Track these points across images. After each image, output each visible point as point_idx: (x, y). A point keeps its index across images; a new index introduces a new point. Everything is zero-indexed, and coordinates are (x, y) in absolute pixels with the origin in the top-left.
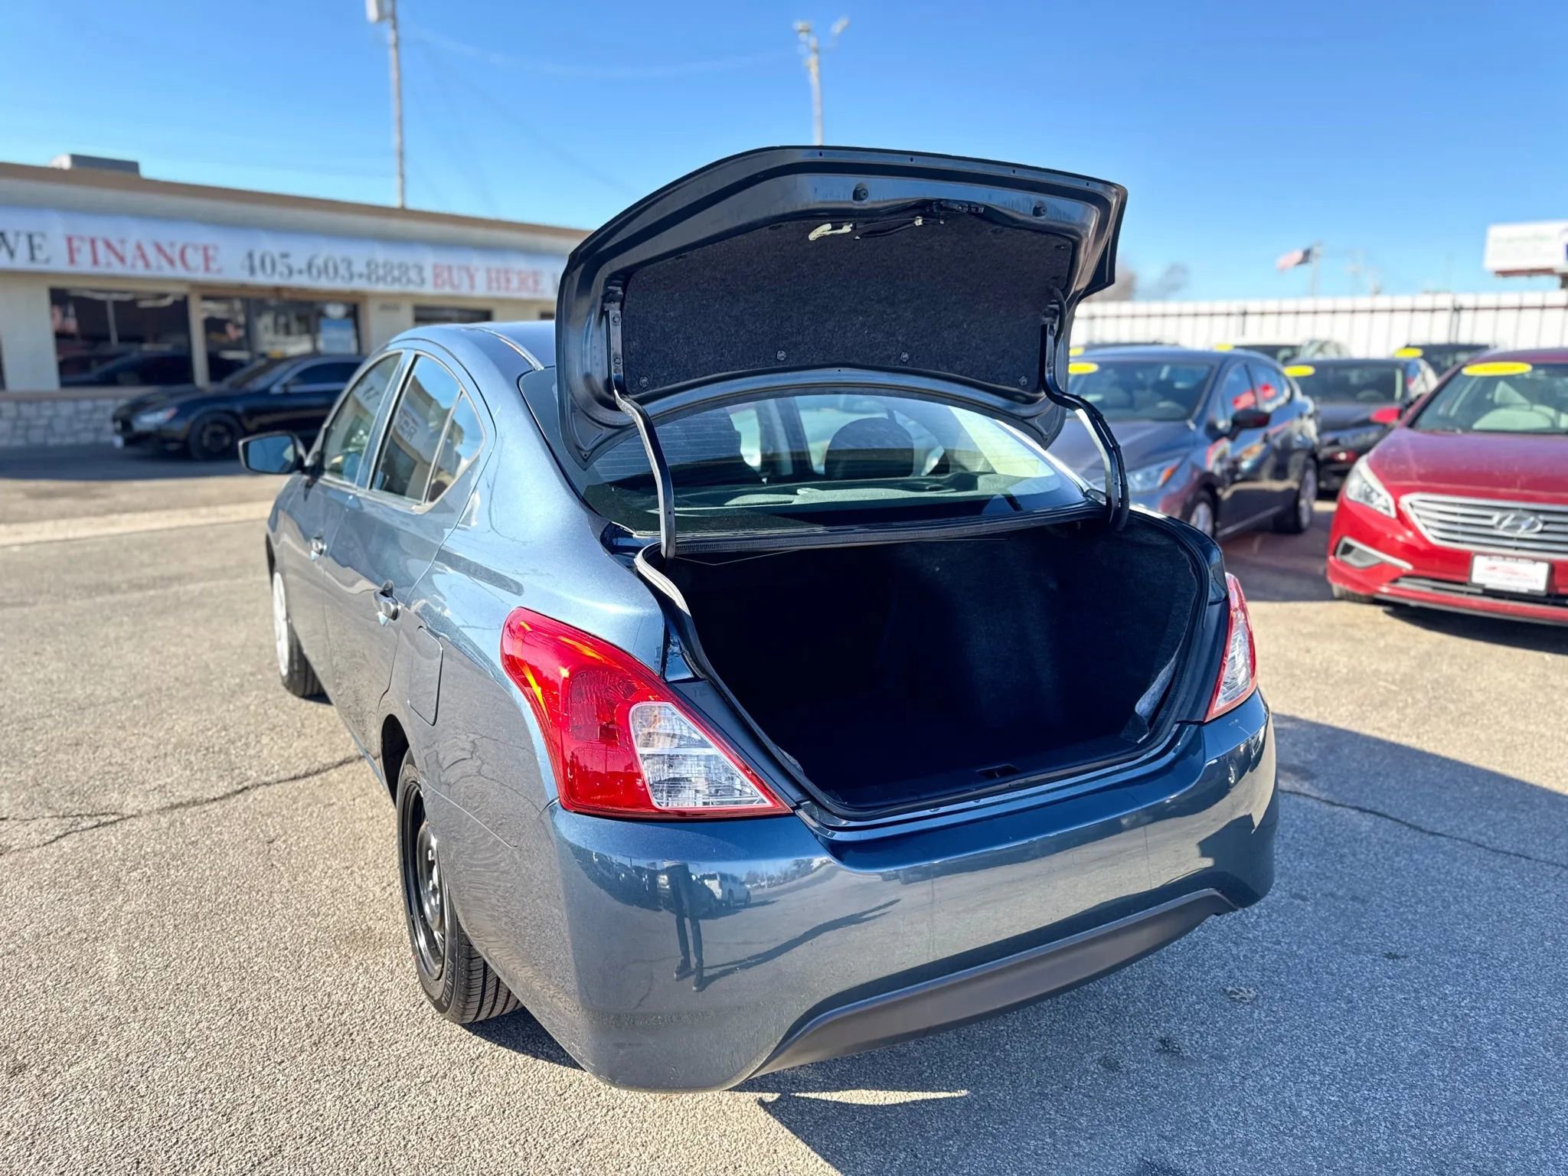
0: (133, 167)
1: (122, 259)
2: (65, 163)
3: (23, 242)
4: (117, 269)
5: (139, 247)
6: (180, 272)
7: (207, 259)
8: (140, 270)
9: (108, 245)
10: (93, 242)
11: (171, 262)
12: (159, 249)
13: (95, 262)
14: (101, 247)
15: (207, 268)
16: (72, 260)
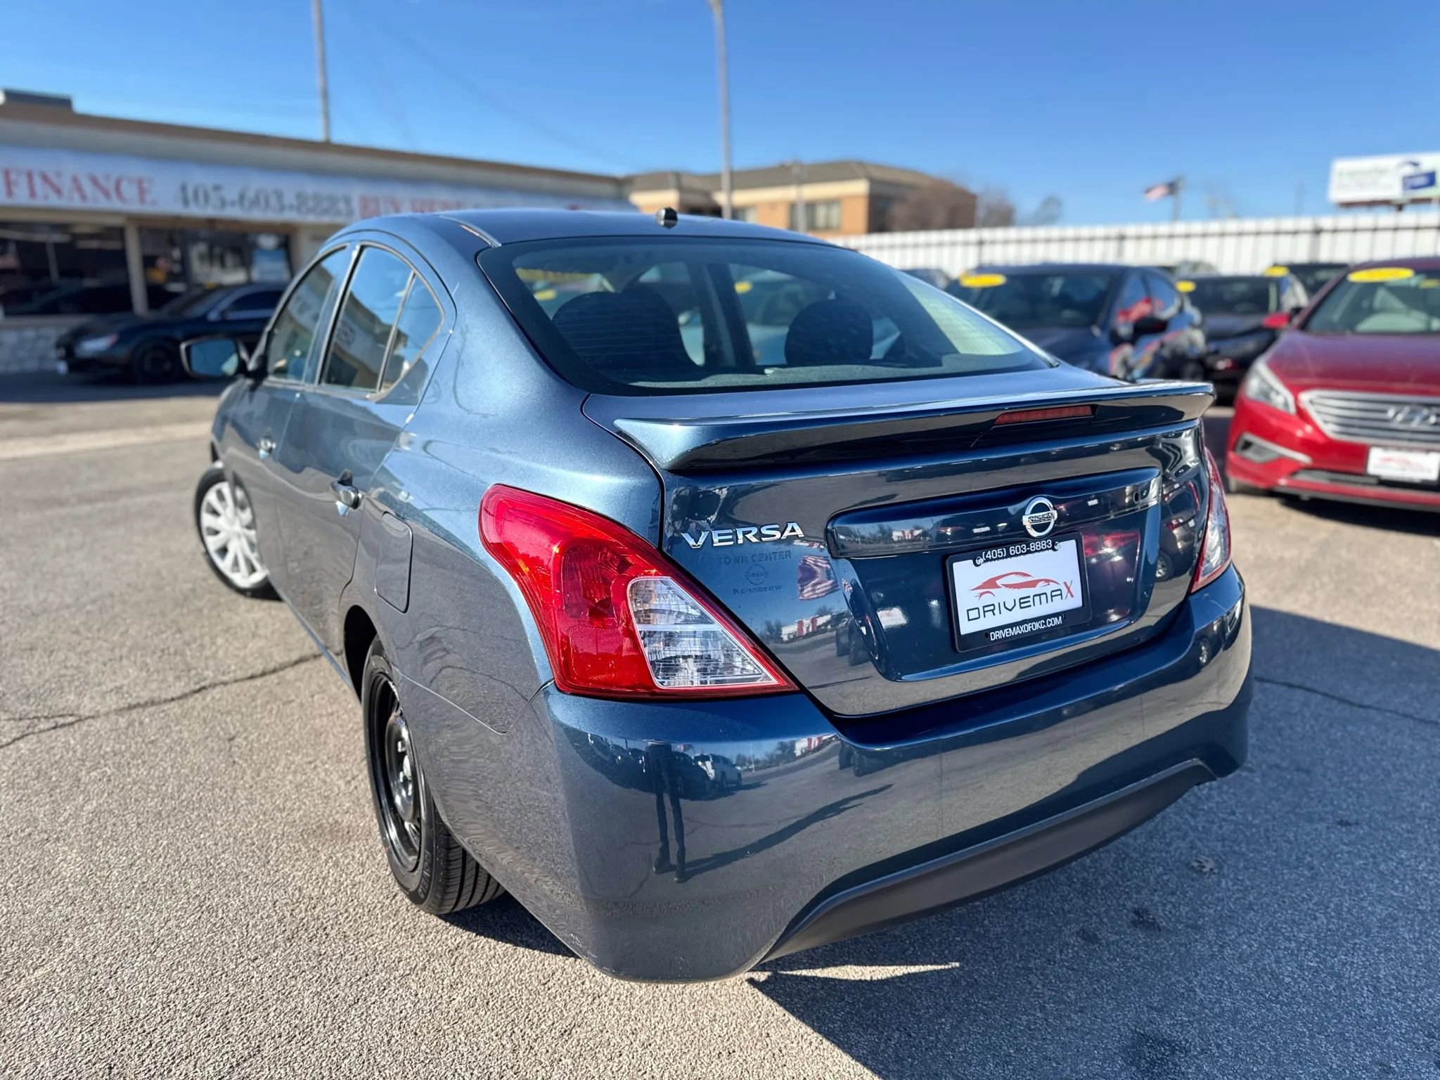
0: (66, 102)
1: (58, 192)
4: (54, 201)
5: (75, 180)
6: (115, 204)
7: (142, 191)
8: (76, 203)
9: (45, 179)
10: (30, 176)
11: (107, 194)
12: (95, 181)
13: (33, 194)
14: (37, 181)
15: (142, 200)
16: (10, 193)
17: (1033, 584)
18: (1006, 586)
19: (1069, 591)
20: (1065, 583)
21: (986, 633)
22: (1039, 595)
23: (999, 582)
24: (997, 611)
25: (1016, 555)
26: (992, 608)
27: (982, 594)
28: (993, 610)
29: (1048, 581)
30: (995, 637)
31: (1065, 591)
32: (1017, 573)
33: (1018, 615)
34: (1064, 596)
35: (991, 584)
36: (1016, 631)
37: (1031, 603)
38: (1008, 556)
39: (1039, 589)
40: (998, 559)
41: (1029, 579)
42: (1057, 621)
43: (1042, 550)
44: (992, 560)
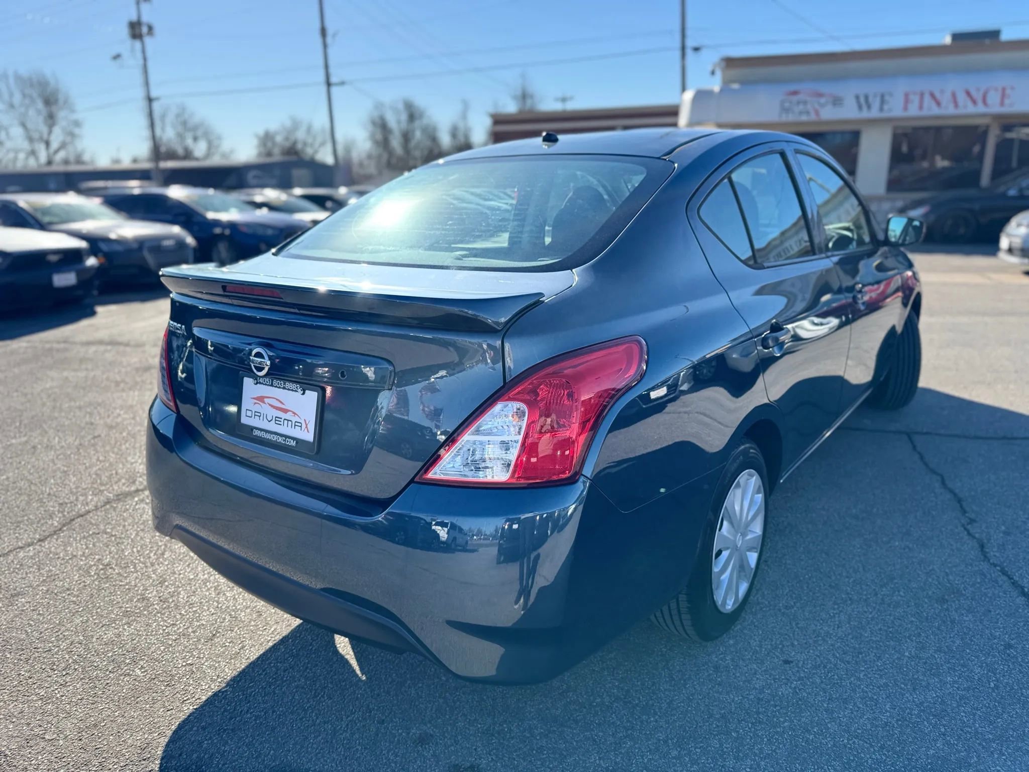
0: (994, 34)
1: (938, 104)
2: (948, 40)
3: (878, 100)
4: (935, 111)
5: (954, 96)
6: (981, 109)
7: (1003, 96)
8: (950, 110)
9: (932, 95)
10: (922, 95)
11: (974, 102)
12: (968, 93)
13: (921, 107)
14: (927, 98)
15: (1002, 104)
16: (906, 108)
17: (285, 411)
18: (270, 405)
19: (306, 427)
20: (305, 420)
21: (252, 428)
22: (288, 420)
23: (266, 400)
24: (261, 418)
25: (276, 387)
26: (259, 414)
27: (255, 403)
28: (260, 416)
29: (294, 413)
30: (256, 433)
31: (304, 426)
32: (277, 399)
33: (272, 427)
34: (303, 429)
35: (261, 399)
36: (268, 436)
37: (282, 423)
38: (272, 385)
39: (288, 416)
40: (266, 384)
41: (283, 406)
42: (293, 443)
43: (292, 390)
44: (262, 384)
